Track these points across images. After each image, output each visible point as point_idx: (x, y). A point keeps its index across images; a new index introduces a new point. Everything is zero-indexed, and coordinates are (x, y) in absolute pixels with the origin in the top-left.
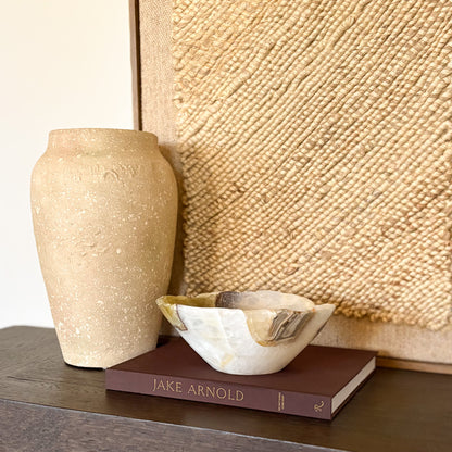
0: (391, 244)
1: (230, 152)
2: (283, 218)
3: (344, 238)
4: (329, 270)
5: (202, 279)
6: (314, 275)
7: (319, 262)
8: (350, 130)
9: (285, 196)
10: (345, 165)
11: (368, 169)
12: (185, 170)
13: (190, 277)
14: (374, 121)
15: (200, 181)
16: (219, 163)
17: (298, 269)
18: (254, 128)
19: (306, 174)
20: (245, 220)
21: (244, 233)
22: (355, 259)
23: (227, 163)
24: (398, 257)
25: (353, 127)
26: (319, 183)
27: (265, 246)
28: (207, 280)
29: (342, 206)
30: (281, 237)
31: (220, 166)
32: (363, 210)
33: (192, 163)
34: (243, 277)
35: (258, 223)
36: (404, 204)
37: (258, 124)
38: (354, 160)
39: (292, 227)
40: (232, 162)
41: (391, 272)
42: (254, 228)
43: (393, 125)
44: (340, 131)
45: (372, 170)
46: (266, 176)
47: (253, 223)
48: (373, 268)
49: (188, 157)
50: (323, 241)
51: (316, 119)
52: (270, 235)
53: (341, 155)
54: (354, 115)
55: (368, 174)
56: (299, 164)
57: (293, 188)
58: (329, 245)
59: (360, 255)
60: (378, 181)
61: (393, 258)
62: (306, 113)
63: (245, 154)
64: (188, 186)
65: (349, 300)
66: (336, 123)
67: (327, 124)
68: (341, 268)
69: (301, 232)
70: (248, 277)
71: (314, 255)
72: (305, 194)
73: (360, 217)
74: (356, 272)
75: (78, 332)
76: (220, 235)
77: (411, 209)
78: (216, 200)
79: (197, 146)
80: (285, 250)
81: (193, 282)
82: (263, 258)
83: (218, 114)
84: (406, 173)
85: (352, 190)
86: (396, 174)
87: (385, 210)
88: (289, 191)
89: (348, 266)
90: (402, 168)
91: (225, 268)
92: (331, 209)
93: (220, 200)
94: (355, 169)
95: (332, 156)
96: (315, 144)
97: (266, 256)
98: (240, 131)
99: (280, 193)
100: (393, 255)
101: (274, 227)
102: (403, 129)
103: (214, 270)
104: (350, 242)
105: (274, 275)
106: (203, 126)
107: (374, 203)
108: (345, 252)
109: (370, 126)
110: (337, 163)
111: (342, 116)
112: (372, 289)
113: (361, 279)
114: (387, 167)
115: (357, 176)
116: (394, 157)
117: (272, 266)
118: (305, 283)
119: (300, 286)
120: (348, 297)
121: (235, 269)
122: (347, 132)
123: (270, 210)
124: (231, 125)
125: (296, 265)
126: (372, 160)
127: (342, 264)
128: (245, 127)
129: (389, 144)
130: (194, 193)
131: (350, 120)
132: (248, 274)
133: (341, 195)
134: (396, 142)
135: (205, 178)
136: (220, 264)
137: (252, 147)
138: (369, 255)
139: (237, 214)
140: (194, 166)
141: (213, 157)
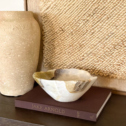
0: (117, 51)
1: (59, 17)
2: (78, 41)
3: (100, 48)
4: (95, 60)
5: (50, 61)
6: (90, 61)
7: (92, 56)
8: (102, 10)
9: (79, 33)
10: (101, 22)
11: (109, 25)
12: (43, 22)
13: (45, 60)
14: (111, 7)
15: (48, 26)
16: (55, 20)
17: (84, 59)
18: (68, 8)
19: (87, 25)
20: (65, 41)
21: (65, 45)
22: (104, 56)
23: (58, 20)
24: (120, 56)
25: (104, 9)
26: (91, 29)
27: (72, 50)
28: (52, 62)
29: (100, 37)
30: (78, 47)
31: (56, 22)
32: (107, 39)
33: (45, 20)
34: (64, 61)
35: (70, 42)
36: (122, 37)
37: (69, 7)
38: (104, 21)
39: (82, 44)
40: (60, 20)
41: (117, 61)
42: (68, 44)
43: (118, 9)
44: (99, 10)
45: (110, 25)
46: (72, 26)
47: (68, 42)
48: (111, 59)
49: (44, 18)
50: (93, 49)
51: (90, 6)
52: (74, 46)
53: (99, 19)
54: (104, 5)
55: (109, 26)
56: (84, 22)
57: (82, 30)
58: (95, 51)
59: (106, 54)
60: (113, 29)
61: (118, 56)
62: (87, 3)
63: (65, 17)
64: (44, 28)
65: (102, 70)
66: (97, 7)
67: (94, 8)
68: (99, 59)
69: (85, 46)
70: (66, 61)
71: (90, 54)
72: (86, 32)
73: (106, 41)
74: (104, 60)
75: (5, 84)
76: (56, 46)
77: (124, 39)
78: (54, 33)
79: (47, 14)
80: (79, 52)
81: (46, 62)
82: (72, 55)
83: (55, 3)
84: (123, 26)
85: (103, 32)
86: (119, 26)
87: (115, 39)
88: (81, 31)
89: (102, 58)
90: (121, 25)
91: (58, 57)
92: (96, 38)
93: (56, 34)
94: (104, 24)
95: (96, 19)
96: (90, 15)
97: (73, 54)
98: (63, 9)
99: (77, 32)
100: (118, 55)
101: (75, 44)
102: (122, 10)
103: (54, 58)
104: (102, 50)
105: (76, 61)
106: (49, 7)
107: (111, 36)
108: (101, 53)
109: (110, 9)
110: (98, 22)
111: (100, 5)
112: (110, 67)
113: (106, 63)
114: (116, 24)
115: (105, 27)
116: (118, 21)
117: (75, 57)
118: (86, 64)
119: (84, 65)
120: (101, 69)
121: (61, 58)
122: (101, 11)
123: (74, 38)
124: (59, 7)
125: (83, 57)
126: (110, 21)
127: (100, 58)
128: (65, 8)
129: (116, 16)
130: (46, 31)
131: (103, 7)
132: (66, 60)
133: (99, 33)
134: (119, 15)
135: (50, 25)
136: (56, 56)
137: (67, 15)
138: (109, 55)
139: (62, 39)
140: (46, 21)
141: (53, 18)
